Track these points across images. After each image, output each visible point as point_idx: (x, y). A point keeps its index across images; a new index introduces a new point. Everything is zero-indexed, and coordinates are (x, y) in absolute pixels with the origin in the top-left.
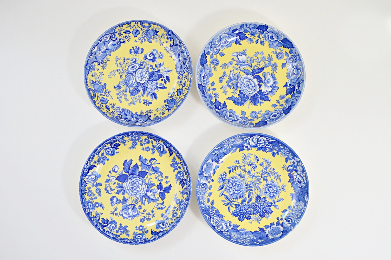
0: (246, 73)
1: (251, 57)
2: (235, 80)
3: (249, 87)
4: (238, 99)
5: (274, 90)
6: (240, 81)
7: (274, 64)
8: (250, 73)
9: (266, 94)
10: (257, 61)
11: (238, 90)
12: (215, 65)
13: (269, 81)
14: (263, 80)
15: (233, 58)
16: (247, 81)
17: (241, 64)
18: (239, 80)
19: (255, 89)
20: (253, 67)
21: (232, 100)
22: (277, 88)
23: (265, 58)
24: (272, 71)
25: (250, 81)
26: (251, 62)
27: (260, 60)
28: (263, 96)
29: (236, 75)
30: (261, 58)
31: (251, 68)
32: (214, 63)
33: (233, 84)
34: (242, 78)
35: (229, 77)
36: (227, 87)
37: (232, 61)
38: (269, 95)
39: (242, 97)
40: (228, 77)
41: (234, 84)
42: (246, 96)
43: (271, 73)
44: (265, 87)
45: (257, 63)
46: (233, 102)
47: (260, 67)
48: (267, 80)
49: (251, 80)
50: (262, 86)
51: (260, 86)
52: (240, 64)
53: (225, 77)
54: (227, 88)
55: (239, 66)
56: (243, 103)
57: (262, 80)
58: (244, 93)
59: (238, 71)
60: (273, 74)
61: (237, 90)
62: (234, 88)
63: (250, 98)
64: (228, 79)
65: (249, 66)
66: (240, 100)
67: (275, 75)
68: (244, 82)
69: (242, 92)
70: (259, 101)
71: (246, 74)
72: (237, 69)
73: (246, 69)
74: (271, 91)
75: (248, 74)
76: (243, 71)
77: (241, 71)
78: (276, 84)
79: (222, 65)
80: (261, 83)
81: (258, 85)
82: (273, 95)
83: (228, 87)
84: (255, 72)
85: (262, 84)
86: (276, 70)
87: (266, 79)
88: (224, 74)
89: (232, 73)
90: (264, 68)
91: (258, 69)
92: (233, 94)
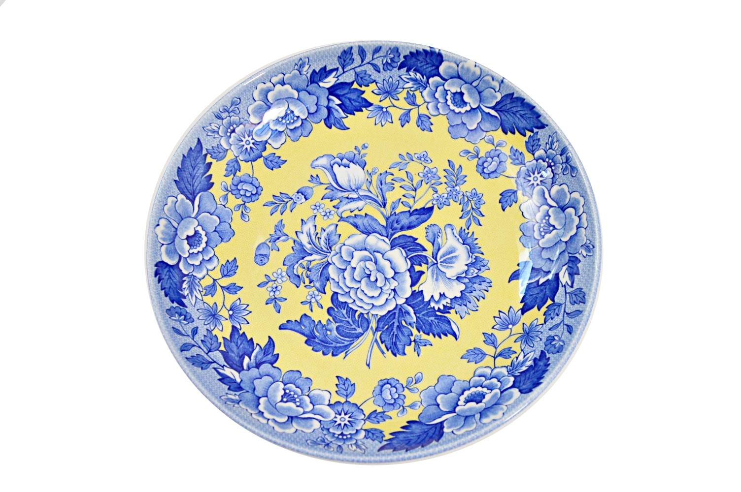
0: (362, 228)
1: (382, 171)
2: (317, 253)
3: (373, 279)
4: (327, 330)
5: (474, 293)
6: (335, 260)
7: (468, 194)
8: (378, 228)
9: (442, 308)
10: (407, 183)
11: (329, 294)
12: (245, 199)
13: (453, 257)
14: (429, 254)
15: (315, 176)
16: (365, 260)
17: (346, 194)
18: (333, 253)
19: (394, 290)
20: (388, 206)
21: (303, 334)
22: (484, 286)
23: (435, 175)
24: (464, 220)
25: (375, 258)
26: (384, 187)
27: (416, 180)
28: (427, 315)
29: (324, 235)
30: (421, 175)
31: (382, 209)
32: (242, 192)
33: (309, 270)
34: (344, 248)
35: (294, 241)
36: (284, 279)
37: (311, 185)
38: (452, 311)
39: (341, 321)
40: (290, 243)
41: (313, 270)
42: (359, 316)
43: (458, 229)
44: (437, 280)
45: (403, 192)
46: (306, 342)
47: (418, 206)
48: (444, 255)
49: (379, 256)
50: (423, 277)
51: (417, 276)
52: (340, 194)
53: (279, 243)
54: (283, 285)
55: (335, 202)
56: (346, 343)
57: (424, 253)
58: (350, 306)
59: (329, 222)
60: (467, 231)
61: (325, 293)
62: (312, 284)
63: (373, 324)
64: (292, 252)
65: (376, 201)
66: (335, 332)
67: (475, 237)
68: (353, 264)
69: (341, 299)
70: (412, 338)
71: (363, 232)
72: (327, 215)
73: (363, 213)
74: (459, 295)
75: (368, 233)
76: (351, 220)
77: (341, 219)
78: (480, 270)
79: (272, 199)
80: (421, 265)
81: (408, 273)
82: (470, 312)
83: (288, 281)
84: (395, 225)
85: (424, 268)
86: (480, 218)
87: (439, 250)
88: (278, 232)
89: (306, 228)
90: (431, 209)
91: (408, 214)
92: (306, 309)
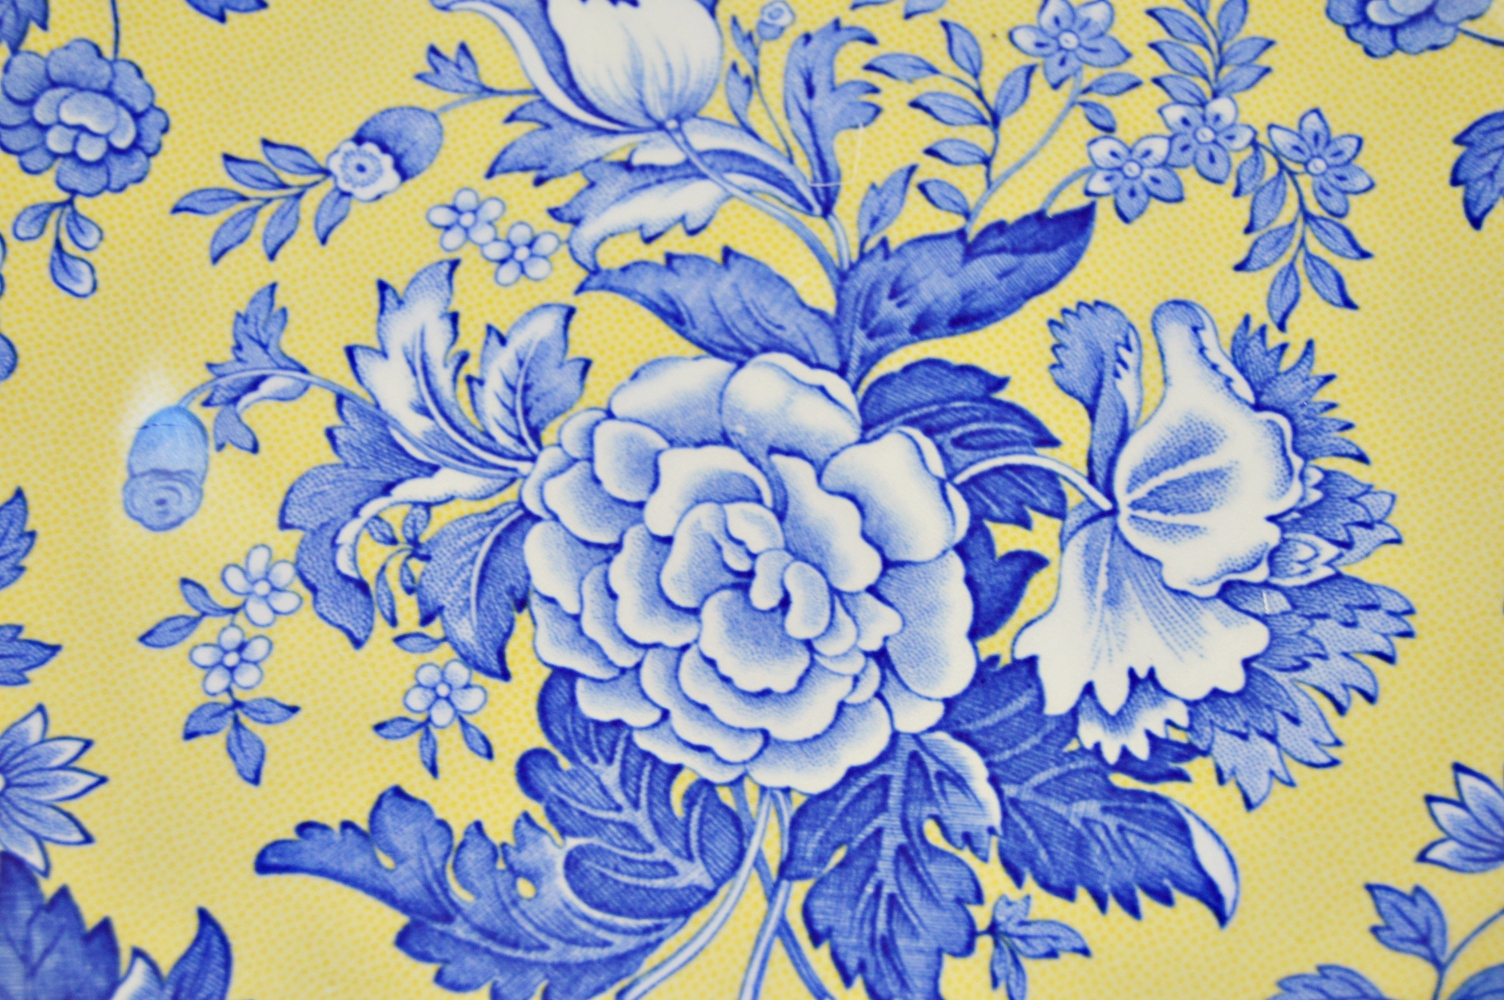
0: (705, 324)
1: (814, 19)
2: (462, 458)
3: (763, 595)
4: (514, 872)
5: (1318, 672)
6: (562, 495)
7: (1282, 140)
8: (793, 326)
9: (1141, 750)
10: (947, 84)
11: (529, 677)
12: (75, 178)
13: (1198, 478)
14: (1068, 459)
15: (450, 50)
16: (721, 493)
17: (616, 147)
18: (548, 458)
19: (881, 657)
20: (848, 206)
21: (386, 896)
22: (1372, 630)
23: (1100, 42)
24: (1259, 282)
25: (777, 484)
26: (824, 106)
27: (1000, 64)
28: (1061, 787)
29: (500, 366)
30: (1025, 39)
31: (816, 225)
32: (57, 141)
33: (417, 549)
34: (606, 433)
35: (340, 399)
36: (284, 602)
37: (429, 97)
38: (1197, 767)
39: (595, 826)
40: (319, 409)
41: (441, 555)
42: (690, 799)
43: (1229, 326)
44: (1112, 600)
45: (930, 131)
46: (402, 940)
47: (1011, 204)
48: (1151, 469)
49: (797, 474)
50: (1038, 587)
51: (1004, 578)
52: (590, 147)
53: (256, 412)
54: (281, 631)
55: (560, 191)
56: (621, 944)
57: (1044, 458)
58: (643, 741)
59: (529, 294)
60: (1274, 338)
61: (505, 675)
62: (435, 630)
63: (769, 842)
64: (327, 456)
65: (782, 182)
66: (559, 886)
67: (1320, 369)
68: (660, 516)
69: (595, 706)
70: (981, 916)
71: (710, 349)
72: (516, 256)
73: (708, 246)
74: (1233, 680)
75: (739, 354)
76: (648, 285)
77: (595, 277)
78: (1347, 545)
79: (219, 177)
80: (1024, 522)
81: (956, 567)
82: (1298, 771)
83: (308, 613)
84: (887, 308)
85: (1042, 535)
86: (1348, 267)
87: (1123, 438)
88: (252, 351)
89: (402, 329)
90: (1083, 218)
91: (955, 249)
92: (401, 764)
